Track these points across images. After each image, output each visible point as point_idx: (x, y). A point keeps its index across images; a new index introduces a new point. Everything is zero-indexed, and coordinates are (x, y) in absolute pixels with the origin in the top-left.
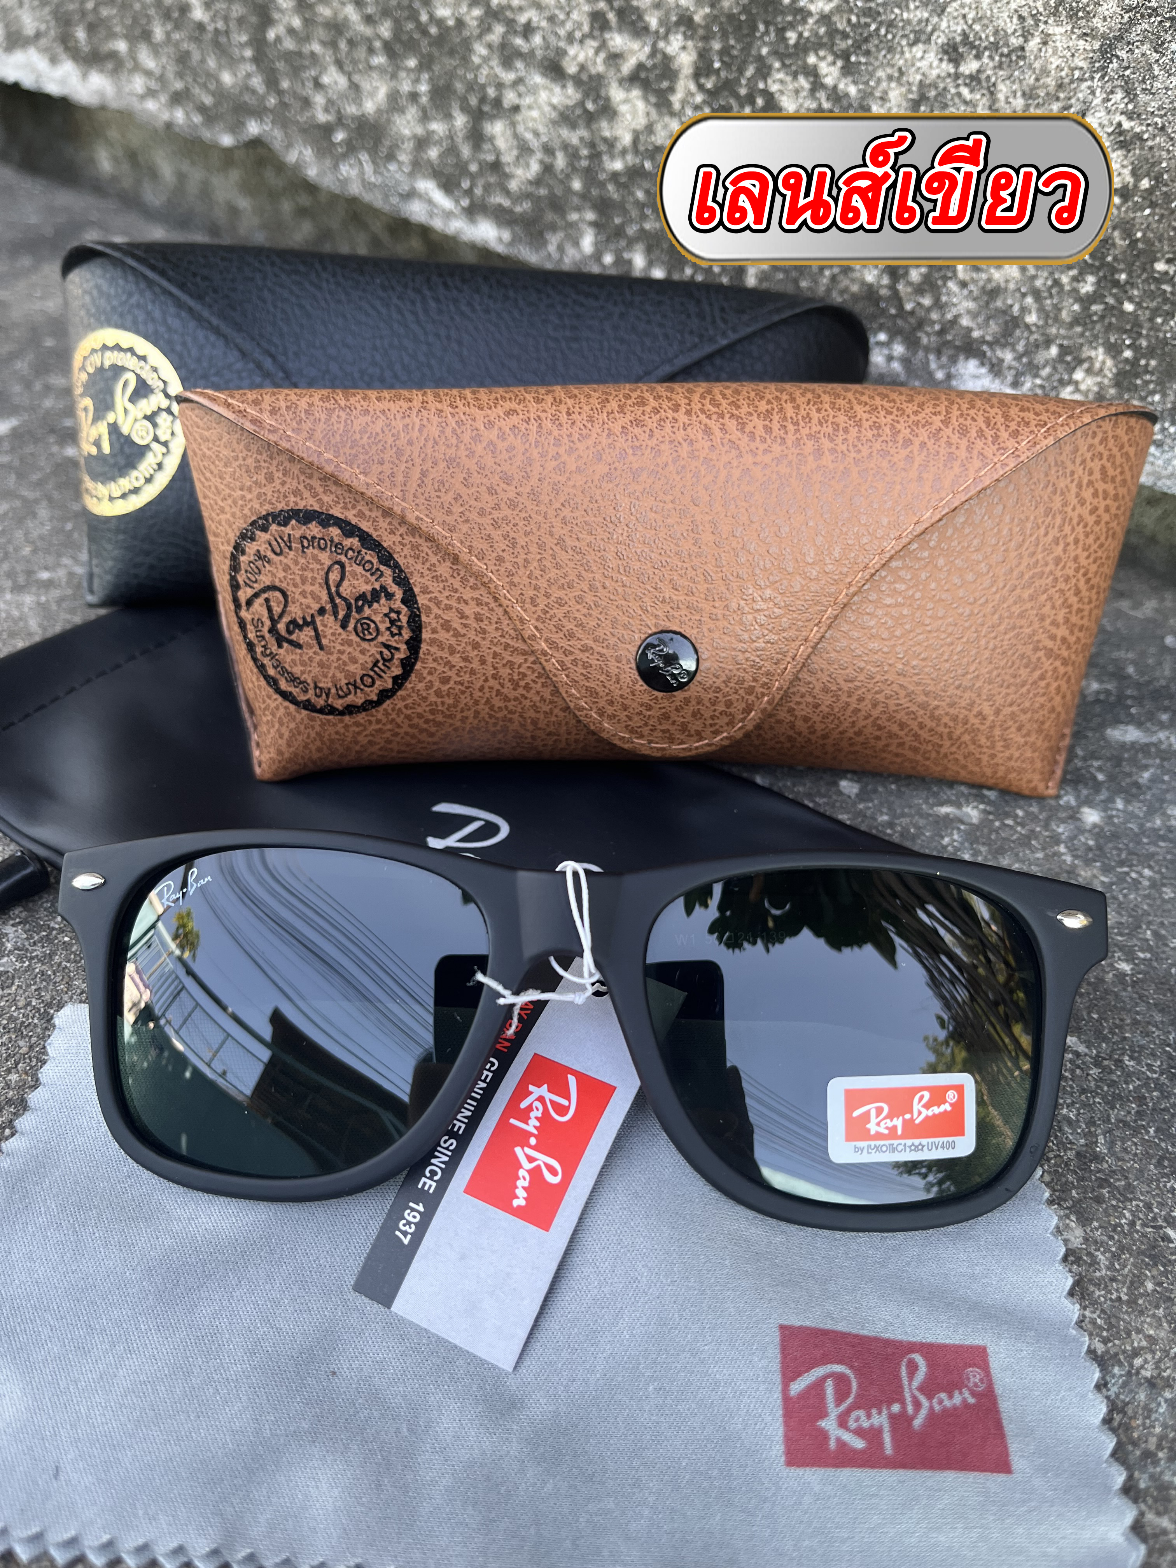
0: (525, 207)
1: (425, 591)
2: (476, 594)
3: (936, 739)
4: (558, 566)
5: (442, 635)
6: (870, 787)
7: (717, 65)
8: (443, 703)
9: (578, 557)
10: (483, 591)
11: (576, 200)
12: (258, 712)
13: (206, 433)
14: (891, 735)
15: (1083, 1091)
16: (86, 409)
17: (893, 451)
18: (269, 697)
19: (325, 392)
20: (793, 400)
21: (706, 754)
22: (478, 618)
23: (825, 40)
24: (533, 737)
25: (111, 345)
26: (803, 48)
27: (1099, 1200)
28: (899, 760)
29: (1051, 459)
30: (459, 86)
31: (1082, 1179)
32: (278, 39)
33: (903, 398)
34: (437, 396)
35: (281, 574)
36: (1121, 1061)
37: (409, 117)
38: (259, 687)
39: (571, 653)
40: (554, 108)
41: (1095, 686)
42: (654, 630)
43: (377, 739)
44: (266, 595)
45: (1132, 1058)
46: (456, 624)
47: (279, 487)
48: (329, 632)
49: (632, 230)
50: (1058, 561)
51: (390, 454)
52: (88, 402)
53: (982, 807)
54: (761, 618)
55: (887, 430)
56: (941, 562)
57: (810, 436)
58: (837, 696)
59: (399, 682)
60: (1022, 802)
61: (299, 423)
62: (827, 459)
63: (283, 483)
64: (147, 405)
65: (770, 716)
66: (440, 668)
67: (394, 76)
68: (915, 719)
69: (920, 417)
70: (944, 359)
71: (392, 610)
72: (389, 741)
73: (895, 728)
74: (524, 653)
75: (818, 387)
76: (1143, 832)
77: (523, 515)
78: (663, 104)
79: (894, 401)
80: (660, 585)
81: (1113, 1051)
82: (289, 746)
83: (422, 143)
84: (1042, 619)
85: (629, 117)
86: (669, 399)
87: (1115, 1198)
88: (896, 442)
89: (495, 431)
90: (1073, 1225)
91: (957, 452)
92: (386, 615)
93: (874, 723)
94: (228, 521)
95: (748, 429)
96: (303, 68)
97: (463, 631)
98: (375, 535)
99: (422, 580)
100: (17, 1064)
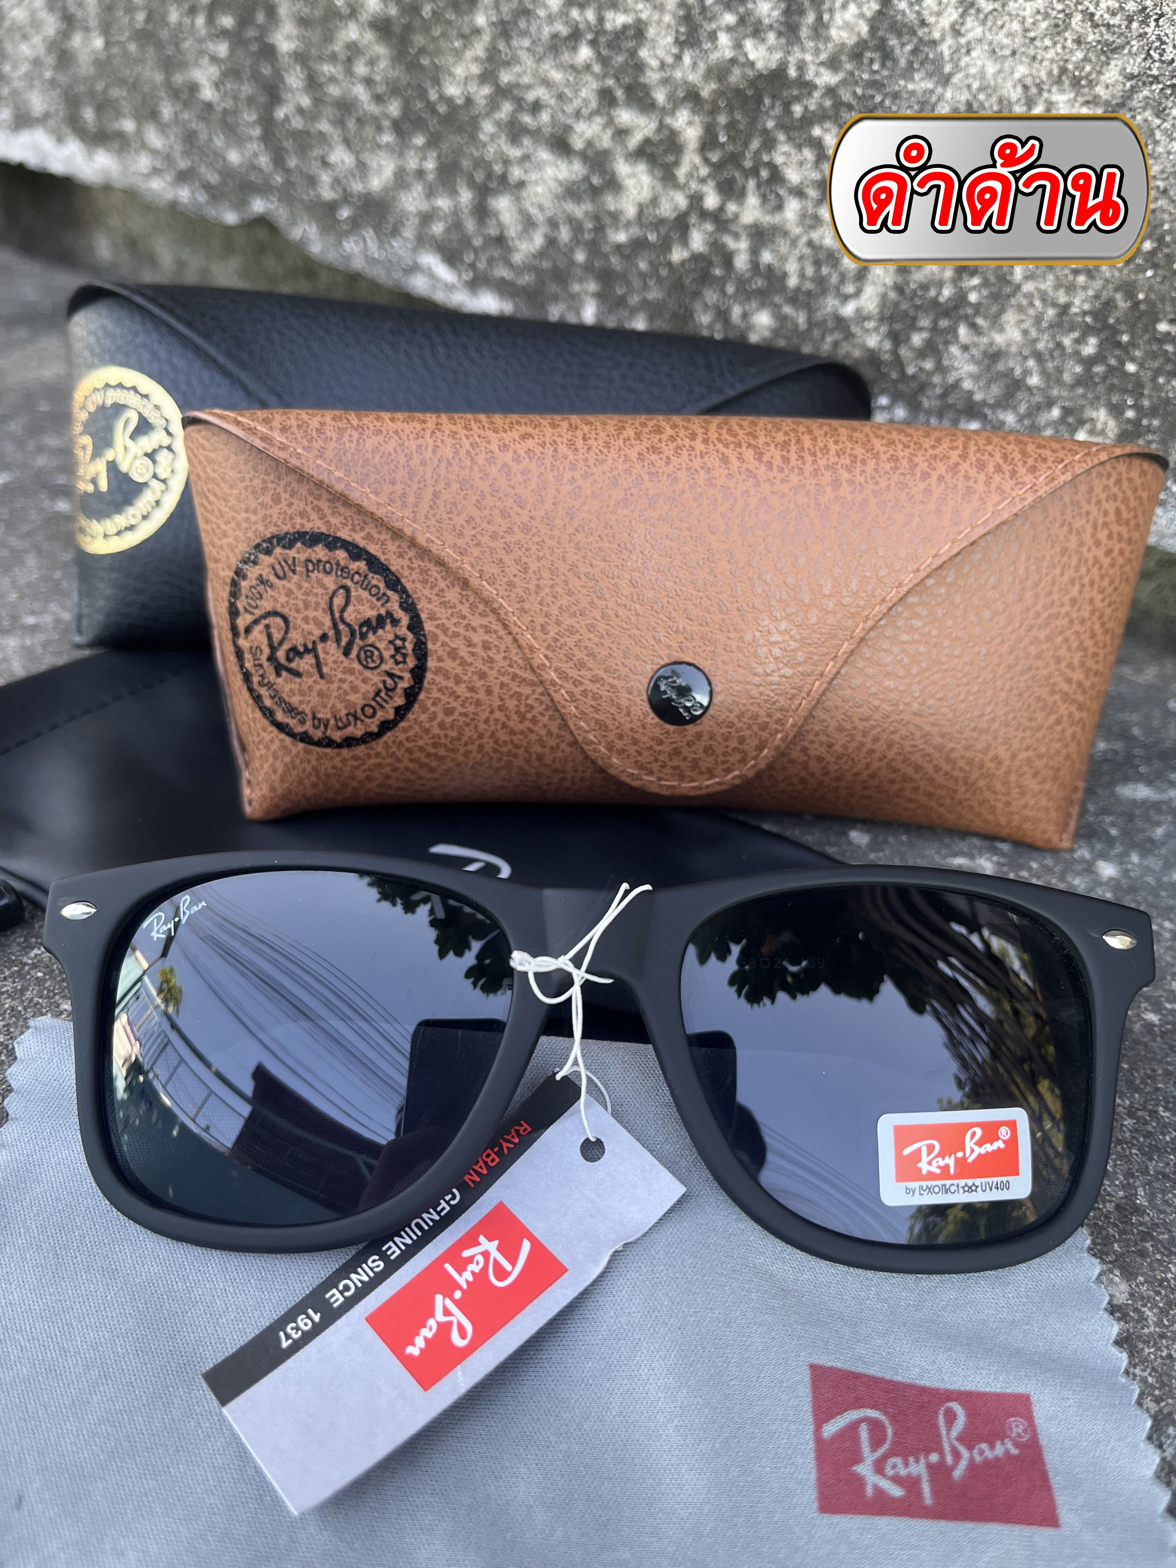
1: (432, 617)
2: (485, 621)
3: (951, 784)
4: (570, 593)
5: (449, 664)
6: (880, 838)
7: (723, 139)
8: (446, 736)
9: (591, 584)
10: (492, 618)
11: (578, 272)
12: (251, 747)
13: (213, 455)
14: (906, 779)
16: (84, 448)
17: (911, 483)
18: (264, 730)
19: (337, 413)
20: (810, 432)
21: (719, 793)
22: (486, 646)
23: (831, 113)
24: (539, 775)
25: (113, 383)
26: (808, 120)
27: (1143, 1254)
28: (912, 806)
29: (1067, 499)
30: (465, 163)
31: (1124, 1232)
32: (287, 118)
34: (451, 419)
35: (283, 599)
36: (1156, 1112)
37: (415, 194)
38: (254, 720)
39: (581, 684)
40: (560, 183)
41: (1102, 746)
42: (667, 661)
43: (376, 774)
44: (266, 622)
45: (1166, 1109)
46: (463, 652)
47: (285, 508)
48: (330, 659)
49: (634, 299)
50: (1074, 601)
51: (402, 473)
52: (87, 440)
53: (995, 858)
54: (777, 652)
55: (905, 463)
56: (958, 599)
57: (827, 467)
58: (852, 735)
59: (401, 712)
60: (1036, 855)
61: (310, 441)
62: (845, 490)
63: (290, 505)
64: (147, 443)
65: (783, 755)
66: (445, 699)
67: (401, 154)
68: (930, 761)
69: (937, 451)
71: (397, 637)
72: (387, 777)
73: (910, 771)
74: (532, 684)
75: (836, 423)
76: (1161, 885)
77: (536, 539)
78: (668, 176)
79: (911, 436)
80: (674, 614)
81: (1146, 1102)
82: (282, 780)
83: (426, 218)
84: (1059, 660)
85: (633, 190)
86: (686, 428)
87: (1159, 1252)
88: (913, 475)
89: (510, 454)
90: (1117, 1279)
91: (975, 486)
92: (391, 642)
93: (889, 766)
94: (230, 545)
95: (766, 458)
96: (310, 147)
97: (470, 660)
98: (382, 558)
99: (430, 606)
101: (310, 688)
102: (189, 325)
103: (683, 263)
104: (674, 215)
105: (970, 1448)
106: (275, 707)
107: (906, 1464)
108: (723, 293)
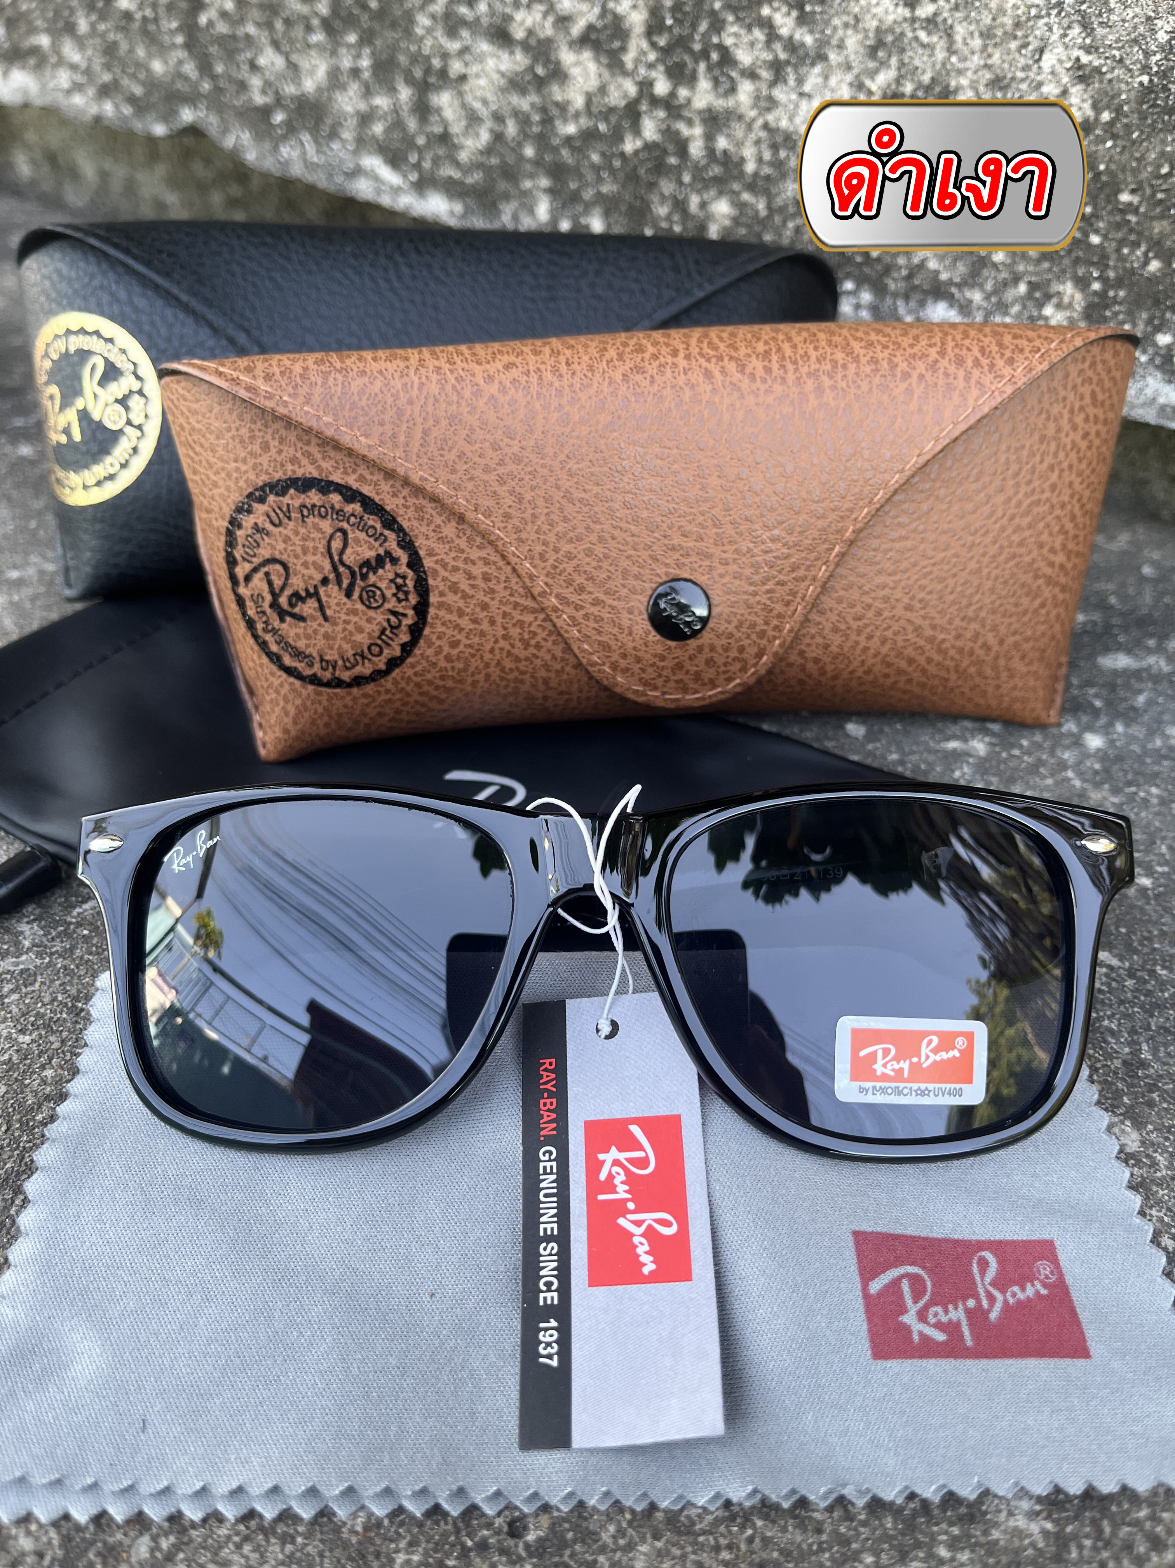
0: (475, 178)
1: (431, 553)
2: (483, 553)
3: (943, 674)
4: (565, 519)
5: (451, 598)
6: (876, 728)
7: (669, 22)
8: (453, 668)
9: (586, 509)
10: (490, 550)
11: (528, 167)
12: (260, 692)
13: (195, 406)
14: (900, 672)
15: (1122, 1002)
16: (52, 397)
17: (892, 385)
18: (273, 674)
19: (319, 355)
20: (789, 339)
21: (721, 702)
22: (486, 578)
24: (545, 698)
25: (75, 329)
28: (906, 697)
29: (1044, 386)
30: (402, 59)
31: (1132, 1085)
32: (211, 23)
33: (898, 332)
34: (433, 353)
35: (281, 546)
36: (1154, 971)
37: (351, 93)
38: (261, 665)
39: (582, 607)
40: (503, 75)
41: (1081, 618)
42: (665, 578)
43: (387, 710)
44: (266, 569)
45: (1164, 967)
46: (464, 585)
47: (275, 456)
48: (333, 602)
49: (588, 194)
50: (1053, 487)
51: (391, 413)
52: (54, 390)
53: (987, 739)
54: (772, 560)
55: (885, 364)
56: (942, 493)
57: (809, 374)
58: (847, 635)
59: (407, 649)
60: (1026, 732)
61: (295, 387)
62: (829, 395)
63: (280, 452)
64: (117, 389)
65: (781, 659)
67: (334, 53)
68: (923, 654)
69: (916, 350)
70: (913, 304)
71: (397, 575)
72: (398, 711)
73: (903, 664)
76: (1146, 753)
77: (529, 469)
78: (615, 64)
79: (889, 335)
80: (669, 532)
81: (1145, 961)
82: (295, 722)
83: (365, 119)
84: (1041, 546)
85: (580, 79)
86: (667, 345)
87: (1165, 1101)
88: (894, 376)
89: (496, 385)
90: (1128, 1129)
91: (955, 383)
92: (392, 581)
93: (883, 661)
94: (221, 495)
95: (748, 370)
96: (238, 51)
97: (471, 592)
98: (377, 499)
99: (427, 543)
100: (50, 1059)
101: (315, 632)
102: (148, 264)
103: (636, 152)
104: (623, 103)
106: (282, 652)
108: (680, 182)
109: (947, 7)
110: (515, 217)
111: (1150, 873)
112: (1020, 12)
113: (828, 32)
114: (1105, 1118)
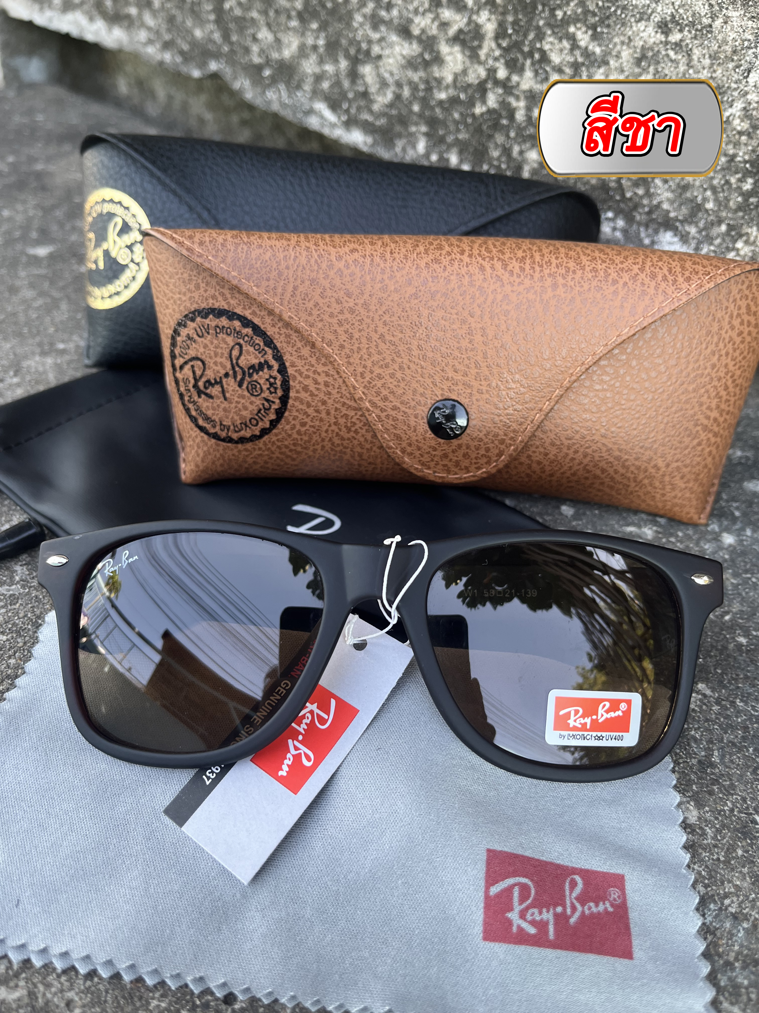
0: (382, 122)
1: (293, 365)
2: (325, 369)
3: (625, 481)
4: (379, 353)
5: (303, 395)
6: (581, 511)
7: (510, 31)
8: (301, 439)
9: (393, 348)
10: (330, 367)
11: (415, 118)
12: (185, 439)
14: (596, 477)
15: (707, 720)
17: (605, 287)
18: (192, 429)
19: (235, 232)
20: (540, 250)
21: (472, 482)
22: (326, 384)
23: (581, 17)
24: (360, 465)
26: (566, 21)
27: (711, 793)
28: (600, 494)
29: (712, 298)
30: (344, 42)
31: (701, 778)
32: (231, 9)
33: (615, 252)
34: (307, 238)
35: (202, 350)
36: (734, 702)
37: (311, 61)
38: (186, 422)
39: (385, 411)
40: (404, 57)
41: (739, 453)
42: (440, 398)
43: (259, 460)
45: (742, 701)
46: (312, 387)
47: (203, 293)
48: (231, 389)
49: (450, 139)
50: (713, 366)
51: (274, 273)
52: (91, 235)
53: (655, 528)
54: (512, 394)
55: (602, 273)
56: (634, 363)
57: (550, 275)
58: (560, 449)
59: (274, 424)
60: (682, 527)
61: (217, 251)
62: (561, 291)
63: (206, 291)
65: (515, 459)
66: (301, 416)
67: (303, 34)
68: (612, 467)
69: (624, 265)
70: (650, 231)
72: (266, 462)
73: (598, 472)
74: (355, 409)
75: (558, 243)
77: (358, 318)
78: (474, 56)
79: (608, 254)
80: (446, 368)
81: (729, 695)
82: (203, 461)
83: (319, 78)
84: (701, 405)
85: (451, 64)
86: (458, 246)
87: (721, 792)
88: (607, 281)
89: (343, 262)
90: (691, 808)
91: (648, 290)
92: (267, 380)
93: (584, 468)
94: (170, 314)
95: (509, 268)
96: (246, 28)
97: (316, 393)
98: (262, 327)
99: (292, 358)
100: (15, 653)
101: (218, 406)
103: (482, 114)
104: (477, 82)
105: (583, 905)
106: (198, 417)
107: (540, 913)
108: (508, 136)
109: (689, 36)
110: (404, 150)
111: (747, 634)
112: (737, 43)
113: (611, 46)
114: (677, 798)
